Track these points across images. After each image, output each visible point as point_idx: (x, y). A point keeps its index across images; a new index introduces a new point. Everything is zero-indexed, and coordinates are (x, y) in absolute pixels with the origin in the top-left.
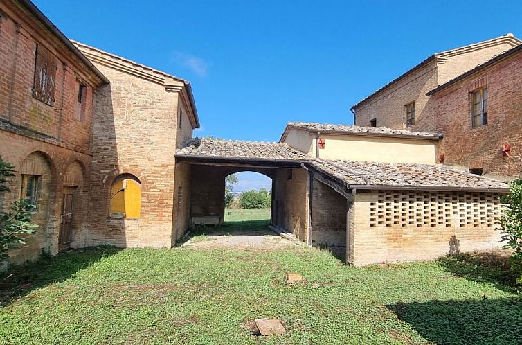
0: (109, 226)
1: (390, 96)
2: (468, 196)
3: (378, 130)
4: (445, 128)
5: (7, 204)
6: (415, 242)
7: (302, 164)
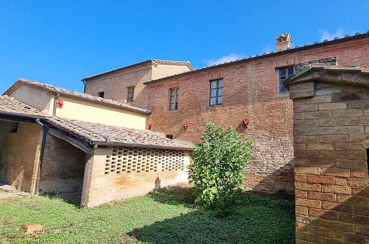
1: (117, 78)
2: (167, 152)
3: (106, 100)
4: (153, 107)
6: (135, 183)
7: (38, 120)
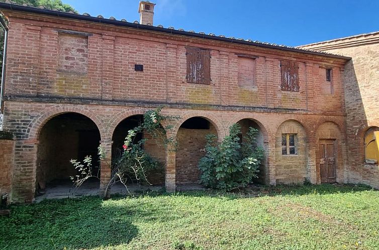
0: (364, 170)
5: (271, 150)
